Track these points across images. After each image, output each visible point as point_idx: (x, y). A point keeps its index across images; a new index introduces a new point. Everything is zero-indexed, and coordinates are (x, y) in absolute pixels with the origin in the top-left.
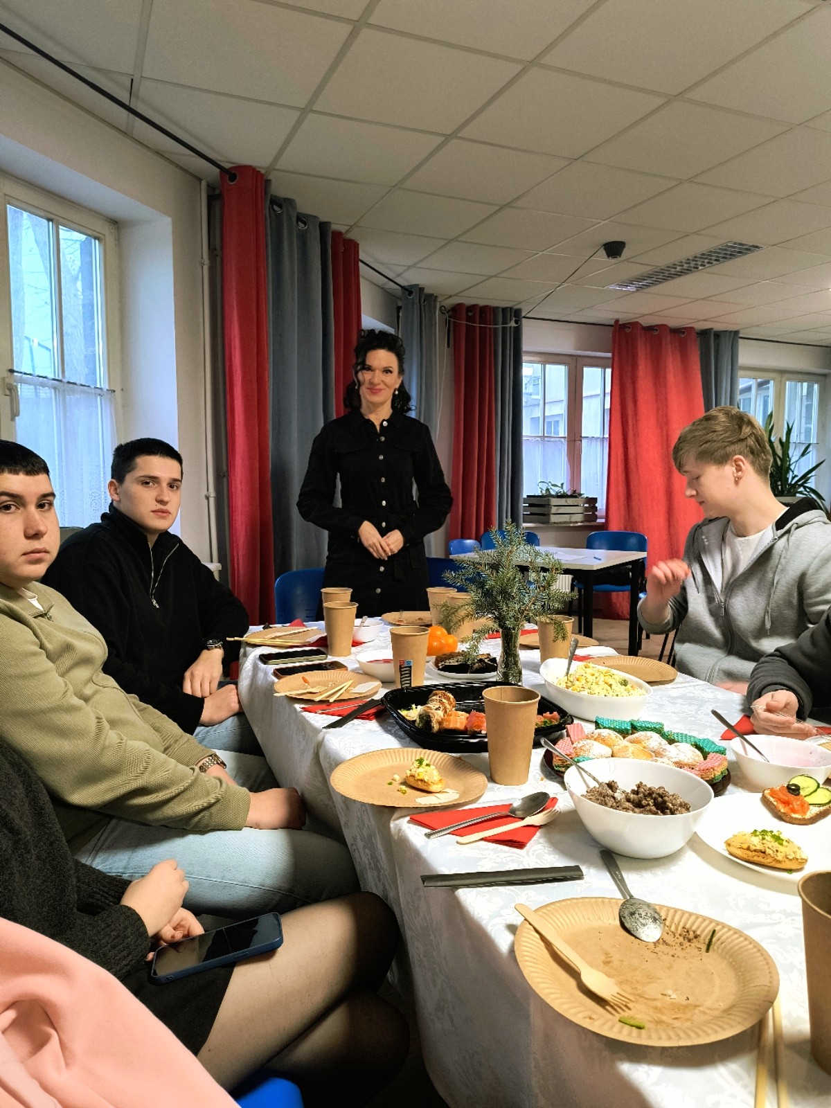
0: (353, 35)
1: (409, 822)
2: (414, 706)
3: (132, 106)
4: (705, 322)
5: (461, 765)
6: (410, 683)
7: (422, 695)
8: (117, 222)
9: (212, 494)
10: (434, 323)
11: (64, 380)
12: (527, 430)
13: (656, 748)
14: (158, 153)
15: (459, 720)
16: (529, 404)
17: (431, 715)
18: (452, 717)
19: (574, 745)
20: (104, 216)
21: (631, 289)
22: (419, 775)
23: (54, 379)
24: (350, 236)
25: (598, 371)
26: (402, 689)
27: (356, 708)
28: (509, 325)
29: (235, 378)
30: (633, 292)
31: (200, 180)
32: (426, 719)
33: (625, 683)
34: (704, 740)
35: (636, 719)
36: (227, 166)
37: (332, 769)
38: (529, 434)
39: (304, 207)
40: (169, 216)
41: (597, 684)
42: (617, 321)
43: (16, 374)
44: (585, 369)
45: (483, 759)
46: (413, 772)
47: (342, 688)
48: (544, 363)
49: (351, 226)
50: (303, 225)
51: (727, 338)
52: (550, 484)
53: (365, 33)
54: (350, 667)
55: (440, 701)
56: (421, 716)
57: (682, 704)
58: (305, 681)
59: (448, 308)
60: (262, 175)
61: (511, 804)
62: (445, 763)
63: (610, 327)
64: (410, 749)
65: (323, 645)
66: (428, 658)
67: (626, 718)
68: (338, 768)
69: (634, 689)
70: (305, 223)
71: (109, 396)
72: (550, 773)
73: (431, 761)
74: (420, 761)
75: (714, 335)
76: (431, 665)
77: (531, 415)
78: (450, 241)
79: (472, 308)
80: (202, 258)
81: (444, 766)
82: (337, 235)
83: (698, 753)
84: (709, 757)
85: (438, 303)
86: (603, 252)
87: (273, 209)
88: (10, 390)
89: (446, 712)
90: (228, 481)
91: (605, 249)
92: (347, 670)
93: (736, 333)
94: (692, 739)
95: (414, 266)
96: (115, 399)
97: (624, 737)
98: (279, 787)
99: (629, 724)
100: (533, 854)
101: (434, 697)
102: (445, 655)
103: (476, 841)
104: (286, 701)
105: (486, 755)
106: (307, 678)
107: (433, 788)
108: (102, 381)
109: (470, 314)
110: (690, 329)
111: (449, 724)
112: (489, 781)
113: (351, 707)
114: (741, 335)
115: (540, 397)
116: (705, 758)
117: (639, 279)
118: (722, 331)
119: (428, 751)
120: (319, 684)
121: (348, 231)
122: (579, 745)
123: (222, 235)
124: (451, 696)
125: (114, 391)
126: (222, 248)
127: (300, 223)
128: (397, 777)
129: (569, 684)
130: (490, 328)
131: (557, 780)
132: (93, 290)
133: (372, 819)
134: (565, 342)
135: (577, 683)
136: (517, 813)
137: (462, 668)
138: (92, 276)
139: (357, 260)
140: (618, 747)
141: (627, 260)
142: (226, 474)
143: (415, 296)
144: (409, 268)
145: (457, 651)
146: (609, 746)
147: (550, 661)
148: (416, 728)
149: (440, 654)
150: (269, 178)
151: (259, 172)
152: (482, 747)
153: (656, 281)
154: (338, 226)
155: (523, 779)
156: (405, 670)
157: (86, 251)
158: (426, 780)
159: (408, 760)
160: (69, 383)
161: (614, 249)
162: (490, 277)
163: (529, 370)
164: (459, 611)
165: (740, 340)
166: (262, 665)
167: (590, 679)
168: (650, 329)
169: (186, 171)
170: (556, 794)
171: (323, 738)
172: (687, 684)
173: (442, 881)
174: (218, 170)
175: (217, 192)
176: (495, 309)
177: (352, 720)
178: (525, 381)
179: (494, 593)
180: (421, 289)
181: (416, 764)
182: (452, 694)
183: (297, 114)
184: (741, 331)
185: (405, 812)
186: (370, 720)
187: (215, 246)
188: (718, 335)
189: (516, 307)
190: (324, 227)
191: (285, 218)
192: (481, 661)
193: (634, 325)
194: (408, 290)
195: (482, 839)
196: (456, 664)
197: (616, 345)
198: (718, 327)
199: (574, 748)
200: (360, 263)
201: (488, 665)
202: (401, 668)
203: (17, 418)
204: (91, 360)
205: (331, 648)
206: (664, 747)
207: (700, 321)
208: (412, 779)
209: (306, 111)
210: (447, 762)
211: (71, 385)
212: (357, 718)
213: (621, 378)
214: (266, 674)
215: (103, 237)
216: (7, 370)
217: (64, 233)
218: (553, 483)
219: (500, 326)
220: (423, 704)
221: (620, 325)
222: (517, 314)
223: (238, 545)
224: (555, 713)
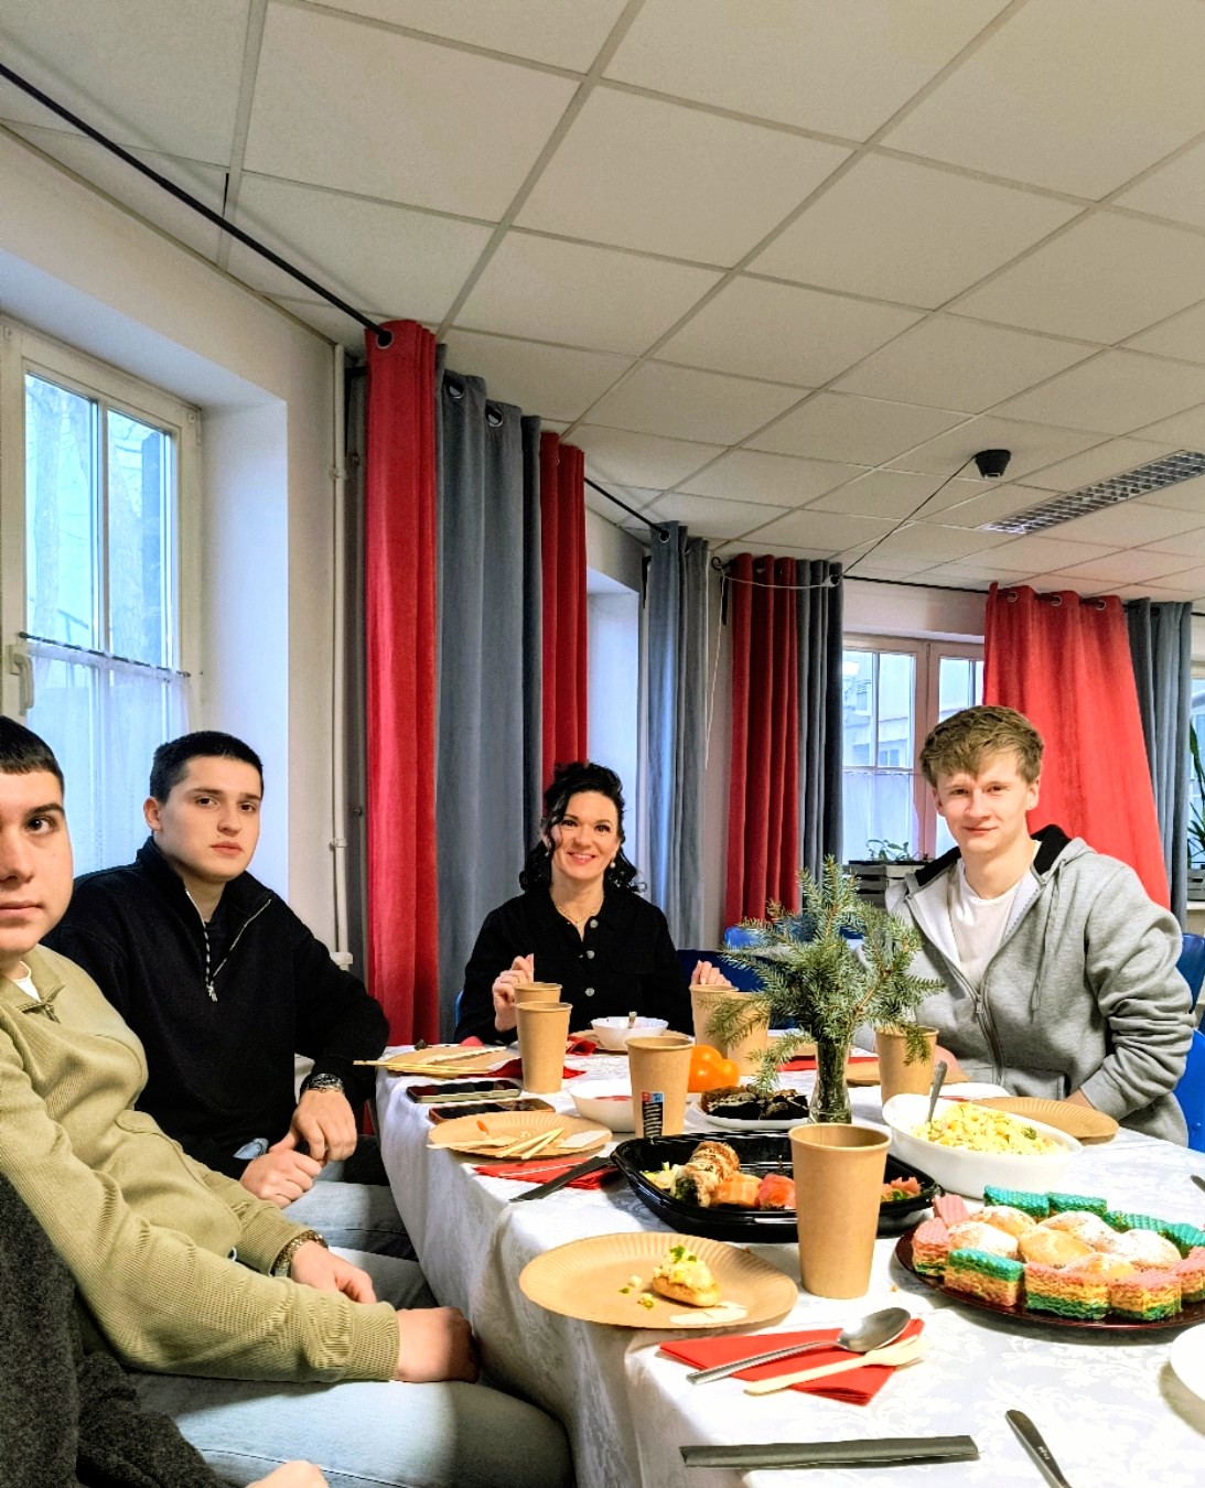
0: (579, 98)
1: (658, 1355)
2: (666, 1165)
3: (226, 218)
4: (1138, 588)
5: (749, 1263)
6: (660, 1133)
7: (681, 1149)
8: (200, 409)
9: (341, 842)
10: (701, 583)
11: (106, 653)
12: (848, 759)
13: (1095, 1239)
14: (268, 299)
15: (745, 1188)
16: (852, 722)
17: (696, 1179)
18: (733, 1184)
19: (951, 1231)
20: (179, 398)
21: (1021, 529)
22: (676, 1276)
23: (91, 652)
24: (570, 440)
25: (964, 664)
26: (646, 1140)
27: (568, 1170)
28: (822, 585)
29: (381, 656)
30: (1022, 536)
31: (333, 344)
32: (689, 1187)
33: (1031, 1134)
34: (1181, 1226)
35: (1055, 1190)
36: (377, 320)
37: (522, 1265)
38: (851, 765)
39: (498, 391)
40: (284, 398)
41: (984, 1133)
42: (994, 585)
43: (29, 640)
44: (944, 662)
45: (789, 1253)
46: (666, 1271)
47: (541, 1141)
48: (878, 652)
49: (573, 423)
50: (497, 421)
51: (1173, 614)
52: (886, 844)
53: (599, 92)
54: (560, 1108)
55: (713, 1158)
56: (679, 1183)
57: (1130, 1175)
58: (482, 1127)
59: (725, 560)
60: (432, 336)
61: (841, 1329)
62: (722, 1259)
63: (984, 595)
64: (660, 1235)
65: (514, 1073)
66: (690, 1096)
67: (1038, 1188)
68: (534, 1261)
69: (1048, 1146)
70: (499, 417)
71: (179, 683)
72: (907, 1279)
73: (698, 1252)
74: (679, 1252)
75: (1152, 609)
76: (695, 1107)
77: (854, 741)
78: (730, 448)
79: (765, 561)
80: (334, 466)
81: (719, 1264)
82: (550, 437)
83: (1172, 1247)
84: (1193, 1253)
85: (709, 553)
86: (974, 468)
87: (449, 393)
88: (19, 665)
89: (722, 1175)
90: (367, 822)
91: (977, 462)
92: (554, 1111)
93: (1187, 605)
94: (1159, 1224)
95: (671, 490)
96: (190, 687)
97: (1037, 1222)
98: (438, 1306)
99: (1045, 1199)
100: (884, 1416)
101: (703, 1152)
102: (719, 1090)
103: (778, 1391)
104: (446, 1160)
105: (794, 1247)
106: (487, 1124)
107: (701, 1299)
108: (171, 661)
109: (760, 571)
110: (1112, 600)
111: (729, 1195)
112: (800, 1291)
113: (560, 1168)
114: (1194, 610)
115: (869, 712)
116: (1185, 1254)
117: (1031, 515)
118: (1165, 603)
119: (692, 1238)
120: (505, 1133)
121: (567, 433)
122: (959, 1231)
123: (367, 433)
124: (731, 1151)
125: (189, 675)
126: (366, 454)
127: (490, 416)
128: (637, 1280)
129: (936, 1135)
130: (791, 590)
131: (920, 1291)
132: (159, 515)
133: (591, 1352)
134: (911, 616)
135: (948, 1133)
136: (852, 1343)
137: (750, 1111)
138: (159, 493)
139: (581, 479)
140: (1028, 1236)
141: (1013, 482)
142: (364, 811)
143: (672, 540)
144: (663, 493)
145: (739, 1086)
146: (1012, 1233)
147: (897, 1099)
148: (672, 1200)
149: (711, 1088)
150: (443, 342)
151: (426, 331)
152: (789, 1234)
153: (1059, 517)
154: (551, 423)
155: (861, 1288)
156: (651, 1109)
157: (150, 451)
158: (689, 1285)
159: (656, 1251)
160: (116, 658)
161: (992, 462)
162: (792, 510)
163: (853, 664)
164: (745, 1010)
165: (1193, 618)
166: (411, 1105)
167: (973, 1127)
168: (1047, 598)
169: (313, 331)
170: (920, 1314)
171: (511, 1216)
172: (1135, 1144)
173: (721, 1456)
174: (362, 327)
175: (361, 363)
176: (800, 564)
177: (561, 1188)
178: (845, 686)
179: (805, 978)
180: (683, 530)
181: (672, 1256)
182: (733, 1148)
183: (487, 233)
184: (1195, 604)
185: (649, 1337)
186: (593, 1188)
187: (355, 449)
188: (1157, 609)
189: (833, 561)
190: (528, 424)
191: (467, 406)
192: (780, 1098)
193: (1022, 590)
194: (661, 530)
195: (791, 1387)
196: (737, 1103)
197: (993, 620)
198: (1156, 595)
199: (951, 1235)
200: (586, 484)
201: (794, 1108)
202: (644, 1105)
203: (29, 711)
204: (153, 627)
205: (528, 1078)
206: (1110, 1238)
207: (1129, 585)
208: (663, 1283)
209: (503, 226)
210: (726, 1255)
211: (119, 662)
212: (567, 1185)
213: (1001, 674)
214: (416, 1116)
215: (177, 430)
216: (16, 634)
217: (117, 422)
218: (891, 842)
219: (807, 588)
220: (682, 1162)
221: (999, 591)
222: (835, 570)
223: (380, 926)
224: (913, 1180)
